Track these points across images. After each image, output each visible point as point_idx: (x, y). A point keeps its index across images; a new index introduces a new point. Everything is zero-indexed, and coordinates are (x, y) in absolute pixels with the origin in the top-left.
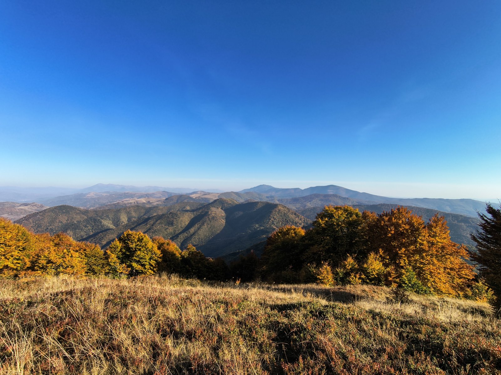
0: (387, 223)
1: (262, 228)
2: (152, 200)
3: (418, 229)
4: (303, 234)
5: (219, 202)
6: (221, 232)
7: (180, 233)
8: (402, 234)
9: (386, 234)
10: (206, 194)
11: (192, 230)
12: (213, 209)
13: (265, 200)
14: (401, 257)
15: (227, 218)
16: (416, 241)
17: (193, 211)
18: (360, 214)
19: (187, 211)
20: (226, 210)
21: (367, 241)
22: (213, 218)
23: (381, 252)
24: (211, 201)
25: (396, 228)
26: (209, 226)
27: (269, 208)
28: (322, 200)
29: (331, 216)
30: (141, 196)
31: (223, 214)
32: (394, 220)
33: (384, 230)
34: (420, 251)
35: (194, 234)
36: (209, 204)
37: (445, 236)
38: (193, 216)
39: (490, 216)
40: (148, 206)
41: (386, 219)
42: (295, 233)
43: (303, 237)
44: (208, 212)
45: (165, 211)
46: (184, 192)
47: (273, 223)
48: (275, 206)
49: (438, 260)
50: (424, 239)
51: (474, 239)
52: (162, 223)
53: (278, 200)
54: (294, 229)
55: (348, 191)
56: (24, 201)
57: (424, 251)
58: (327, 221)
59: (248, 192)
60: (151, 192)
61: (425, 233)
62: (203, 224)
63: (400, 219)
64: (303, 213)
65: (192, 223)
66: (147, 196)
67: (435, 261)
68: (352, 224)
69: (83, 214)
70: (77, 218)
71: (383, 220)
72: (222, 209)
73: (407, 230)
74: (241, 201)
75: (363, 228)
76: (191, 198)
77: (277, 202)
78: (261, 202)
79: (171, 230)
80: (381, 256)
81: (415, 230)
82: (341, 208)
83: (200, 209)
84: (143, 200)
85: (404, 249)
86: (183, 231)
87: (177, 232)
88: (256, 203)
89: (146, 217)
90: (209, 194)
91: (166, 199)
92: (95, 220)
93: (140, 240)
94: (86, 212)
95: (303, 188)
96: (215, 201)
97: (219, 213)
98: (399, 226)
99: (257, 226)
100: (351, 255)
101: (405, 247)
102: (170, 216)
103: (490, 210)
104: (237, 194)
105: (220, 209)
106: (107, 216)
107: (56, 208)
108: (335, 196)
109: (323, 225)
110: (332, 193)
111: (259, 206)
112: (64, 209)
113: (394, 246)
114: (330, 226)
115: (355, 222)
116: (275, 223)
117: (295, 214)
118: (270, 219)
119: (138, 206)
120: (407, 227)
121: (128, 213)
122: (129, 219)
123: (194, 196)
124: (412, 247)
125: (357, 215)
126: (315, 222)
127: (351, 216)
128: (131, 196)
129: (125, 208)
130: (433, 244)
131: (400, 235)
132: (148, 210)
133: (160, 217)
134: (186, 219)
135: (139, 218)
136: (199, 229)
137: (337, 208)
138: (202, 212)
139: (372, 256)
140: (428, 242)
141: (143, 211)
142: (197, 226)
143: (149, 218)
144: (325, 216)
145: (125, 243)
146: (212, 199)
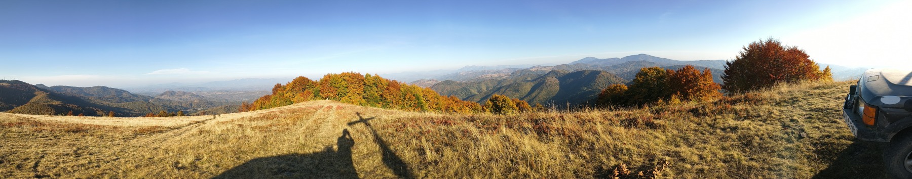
0: (681, 76)
1: (590, 89)
2: (502, 75)
3: (698, 78)
4: (627, 89)
5: (554, 73)
6: (557, 95)
7: (525, 97)
8: (690, 81)
9: (681, 82)
10: (542, 67)
11: (534, 95)
12: (549, 78)
13: (591, 68)
14: (689, 95)
15: (560, 85)
16: (697, 85)
17: (533, 81)
18: (665, 71)
19: (529, 81)
20: (559, 79)
21: (670, 88)
22: (550, 84)
23: (679, 93)
24: (547, 72)
25: (686, 78)
26: (547, 91)
27: (594, 74)
28: (635, 65)
29: (646, 74)
30: (494, 73)
31: (558, 81)
32: (685, 73)
33: (680, 79)
34: (699, 90)
35: (535, 97)
36: (546, 75)
37: (711, 80)
38: (533, 85)
39: (727, 66)
40: (499, 79)
41: (681, 73)
42: (620, 89)
43: (627, 91)
44: (544, 81)
45: (512, 82)
46: (525, 67)
47: (598, 85)
48: (599, 72)
49: (708, 93)
50: (701, 83)
51: (722, 78)
52: (511, 91)
53: (601, 68)
54: (620, 86)
55: (654, 57)
56: (428, 79)
57: (701, 89)
58: (643, 78)
59: (576, 64)
60: (500, 69)
61: (701, 79)
62: (542, 90)
63: (688, 72)
64: (621, 76)
65: (533, 90)
66: (498, 72)
67: (707, 94)
68: (659, 78)
69: (459, 85)
70: (456, 88)
71: (679, 74)
72: (556, 77)
73: (692, 78)
74: (571, 71)
75: (667, 80)
76: (531, 72)
77: (601, 70)
78: (587, 71)
79: (517, 95)
80: (678, 96)
81: (696, 78)
82: (652, 68)
83: (538, 79)
84: (496, 75)
85: (691, 90)
86: (527, 96)
87: (522, 97)
88: (585, 71)
89: (499, 86)
90: (545, 67)
91: (512, 73)
92: (466, 89)
93: (504, 101)
94: (460, 84)
95: (620, 57)
96: (550, 72)
97: (554, 82)
98: (688, 76)
99: (585, 88)
100: (661, 98)
101: (692, 88)
102: (516, 85)
103: (728, 63)
104: (567, 65)
105: (554, 78)
106: (473, 86)
107: (444, 82)
108: (644, 61)
109: (641, 81)
110: (642, 60)
111: (586, 73)
112: (447, 82)
113: (686, 89)
114: (646, 81)
115: (662, 76)
116: (600, 85)
117: (615, 77)
118: (596, 82)
119: (492, 79)
120: (692, 77)
121: (487, 84)
122: (487, 88)
123: (533, 70)
124: (695, 88)
125: (663, 72)
126: (635, 79)
127: (659, 74)
128: (488, 73)
129: (484, 81)
130: (705, 85)
131: (688, 82)
132: (500, 82)
133: (509, 86)
134: (528, 87)
135: (494, 88)
136: (539, 93)
137: (649, 69)
138: (541, 81)
139: (673, 97)
140: (703, 84)
141: (496, 83)
142: (537, 91)
143: (501, 88)
144: (642, 75)
145: (494, 103)
146: (547, 71)
